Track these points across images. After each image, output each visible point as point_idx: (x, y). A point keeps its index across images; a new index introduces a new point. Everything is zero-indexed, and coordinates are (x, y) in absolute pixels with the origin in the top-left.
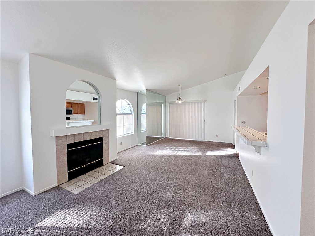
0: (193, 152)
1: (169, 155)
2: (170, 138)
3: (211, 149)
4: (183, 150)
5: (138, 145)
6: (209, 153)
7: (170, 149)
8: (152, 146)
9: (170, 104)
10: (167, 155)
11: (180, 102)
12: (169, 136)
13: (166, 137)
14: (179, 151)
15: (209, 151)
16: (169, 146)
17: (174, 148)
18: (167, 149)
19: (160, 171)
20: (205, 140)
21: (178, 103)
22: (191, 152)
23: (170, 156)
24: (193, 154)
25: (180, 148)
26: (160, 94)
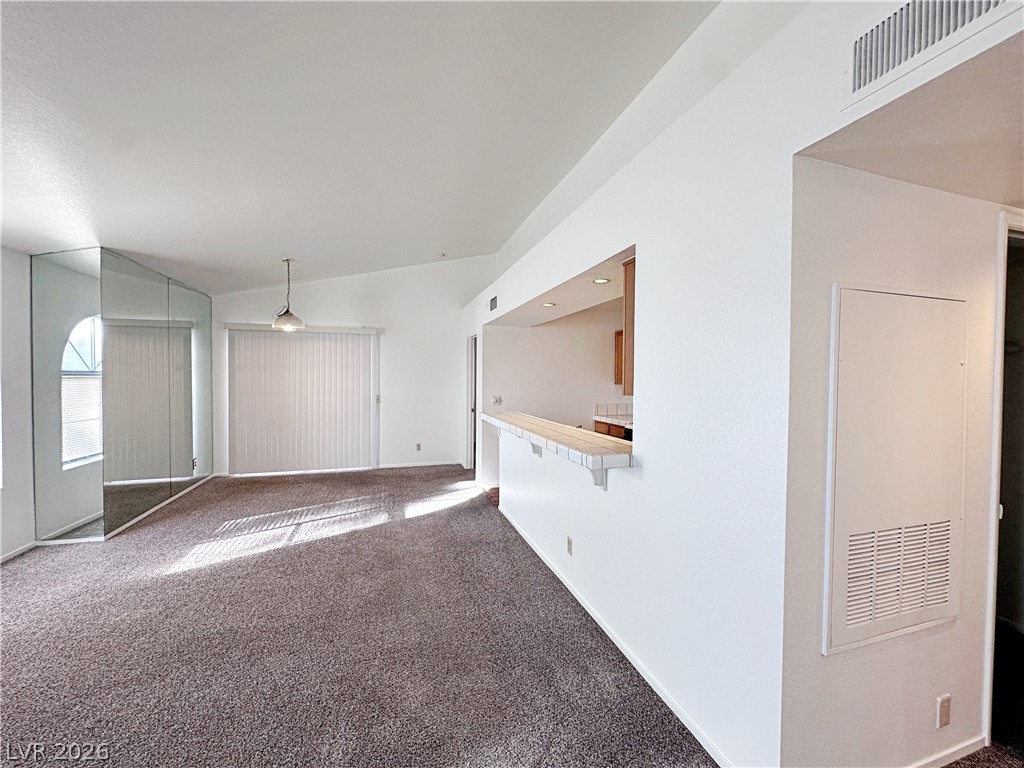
0: (356, 518)
1: (261, 556)
2: (238, 475)
3: (412, 494)
4: (313, 517)
5: (37, 547)
6: (415, 510)
7: (250, 526)
8: (146, 535)
9: (235, 332)
10: (247, 560)
11: (288, 328)
12: (232, 470)
13: (215, 474)
14: (299, 525)
15: (408, 501)
16: (242, 516)
17: (273, 520)
18: (239, 529)
19: (235, 655)
20: (381, 466)
21: (280, 331)
22: (351, 519)
23: (264, 562)
24: (360, 526)
25: (297, 513)
26: (184, 286)
